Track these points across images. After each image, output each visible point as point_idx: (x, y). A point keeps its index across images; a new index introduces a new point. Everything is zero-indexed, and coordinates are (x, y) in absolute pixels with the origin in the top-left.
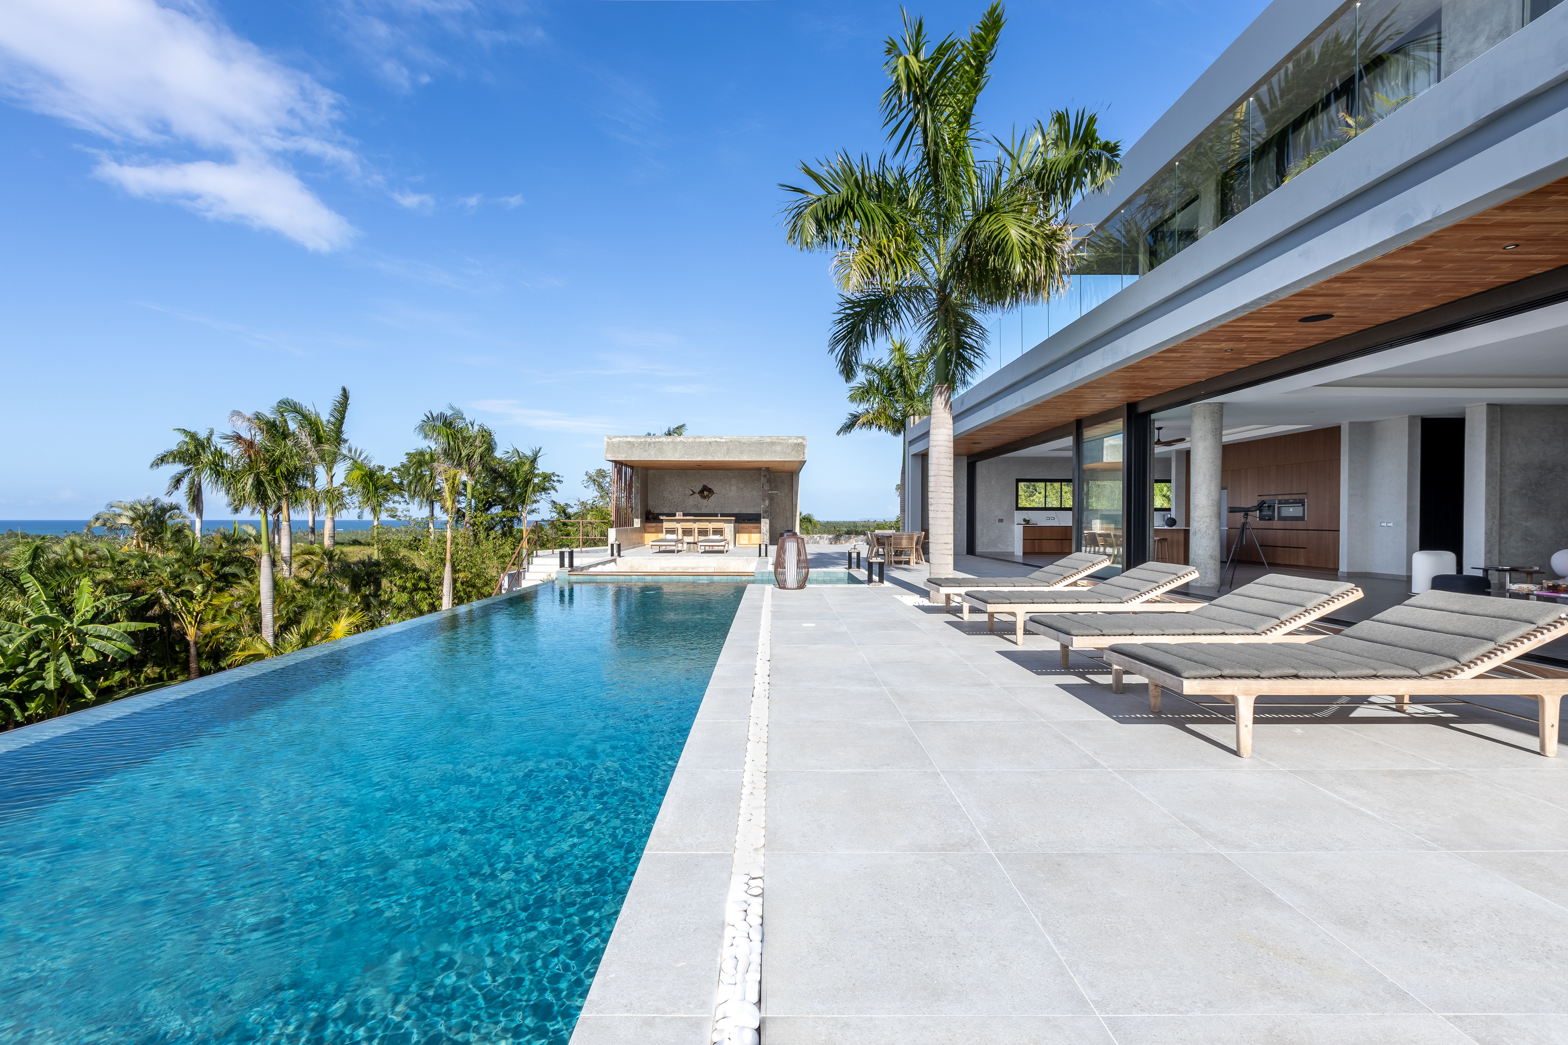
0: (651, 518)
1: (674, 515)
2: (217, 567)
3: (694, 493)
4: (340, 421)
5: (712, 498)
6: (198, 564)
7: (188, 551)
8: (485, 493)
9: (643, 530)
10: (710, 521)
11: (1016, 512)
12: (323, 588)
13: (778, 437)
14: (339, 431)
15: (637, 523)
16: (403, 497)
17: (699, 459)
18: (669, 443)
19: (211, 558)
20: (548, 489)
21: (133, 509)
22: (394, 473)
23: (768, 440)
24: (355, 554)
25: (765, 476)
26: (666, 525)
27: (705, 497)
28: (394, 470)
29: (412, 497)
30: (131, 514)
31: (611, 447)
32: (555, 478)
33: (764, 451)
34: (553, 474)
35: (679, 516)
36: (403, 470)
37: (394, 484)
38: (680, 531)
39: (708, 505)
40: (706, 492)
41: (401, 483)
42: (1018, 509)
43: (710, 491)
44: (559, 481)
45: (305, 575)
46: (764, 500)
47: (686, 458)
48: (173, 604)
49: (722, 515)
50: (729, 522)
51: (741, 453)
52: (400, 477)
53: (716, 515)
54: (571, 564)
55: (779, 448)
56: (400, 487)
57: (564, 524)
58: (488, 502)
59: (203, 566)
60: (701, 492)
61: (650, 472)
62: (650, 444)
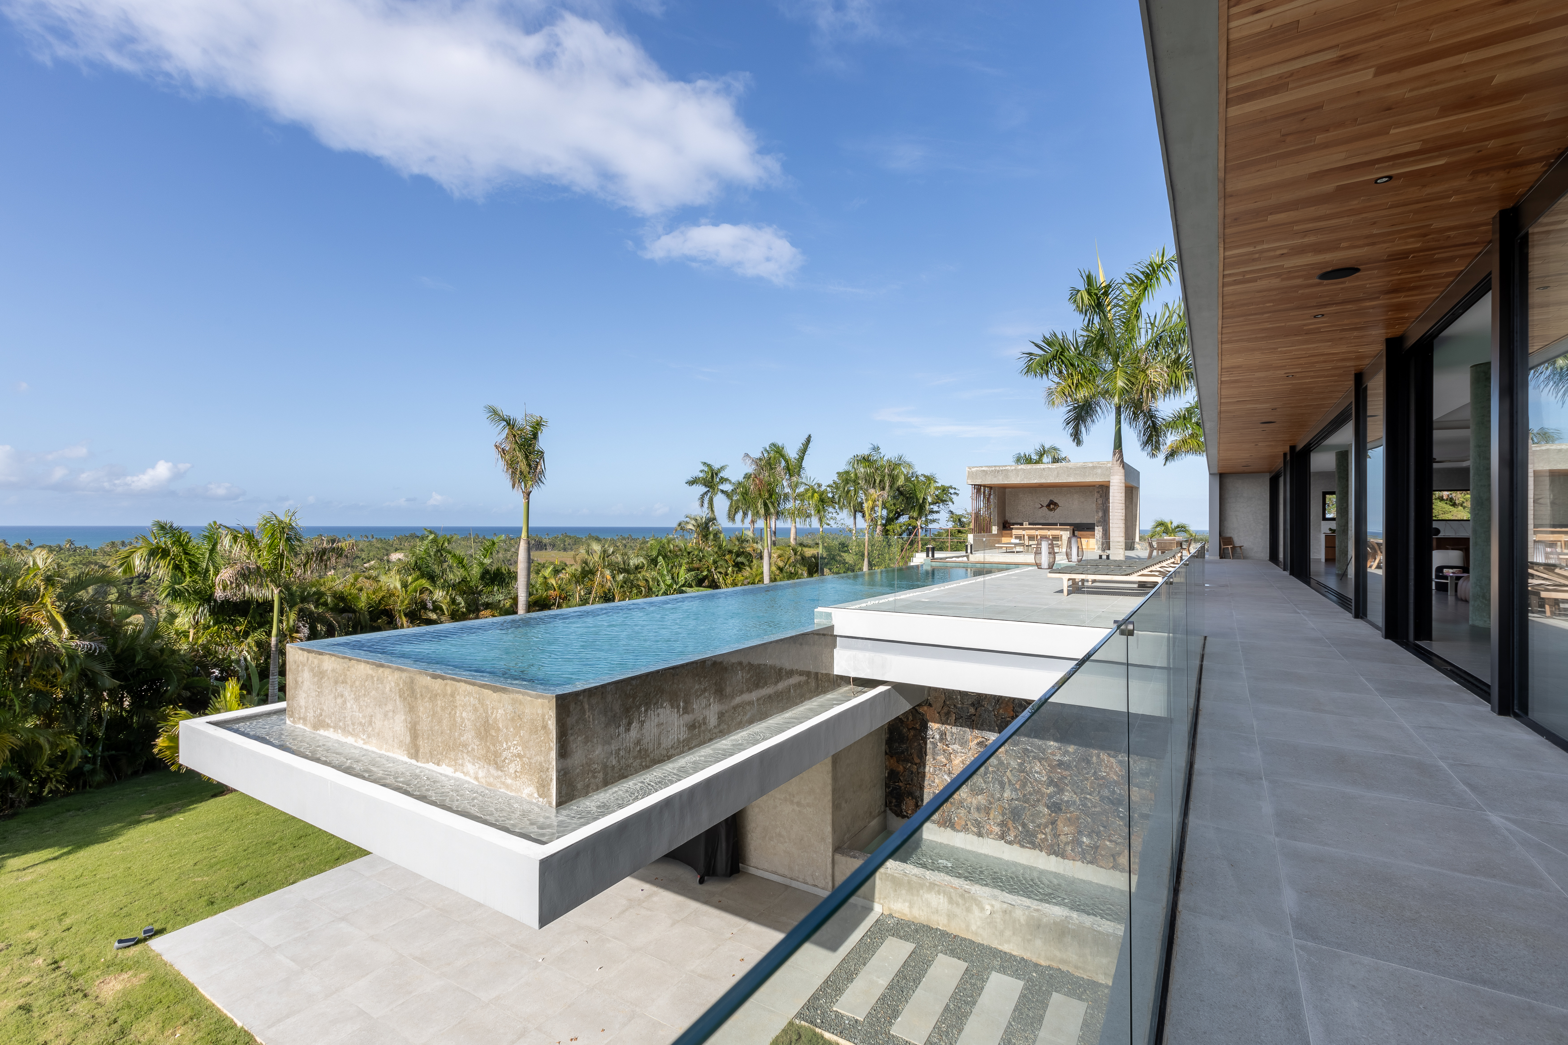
0: (1006, 526)
1: (1022, 524)
2: (734, 557)
3: (1042, 506)
4: (801, 459)
5: (1058, 510)
6: (724, 555)
7: (720, 547)
8: (894, 504)
9: (1000, 535)
10: (1049, 529)
11: (1323, 523)
12: (791, 573)
13: (1098, 463)
14: (800, 467)
15: (995, 530)
16: (834, 508)
17: (1035, 481)
18: (1012, 470)
19: (730, 552)
20: (946, 501)
21: (696, 520)
22: (828, 489)
23: (1091, 465)
24: (809, 552)
25: (1098, 492)
26: (1014, 532)
27: (1051, 510)
28: (828, 486)
29: (841, 508)
30: (693, 522)
31: (971, 475)
32: (952, 491)
33: (1087, 474)
34: (951, 487)
35: (1026, 525)
36: (835, 486)
37: (829, 498)
38: (1026, 537)
39: (1053, 516)
40: (1052, 505)
41: (833, 497)
42: (1325, 519)
43: (1056, 504)
44: (955, 493)
45: (781, 564)
46: (1097, 512)
47: (1026, 481)
48: (718, 578)
49: (1061, 524)
50: (1066, 530)
51: (1068, 476)
52: (833, 493)
53: (1056, 524)
54: (933, 556)
55: (1099, 471)
56: (832, 500)
57: (959, 532)
58: (897, 512)
59: (727, 557)
60: (1048, 506)
61: (1007, 490)
62: (998, 471)
